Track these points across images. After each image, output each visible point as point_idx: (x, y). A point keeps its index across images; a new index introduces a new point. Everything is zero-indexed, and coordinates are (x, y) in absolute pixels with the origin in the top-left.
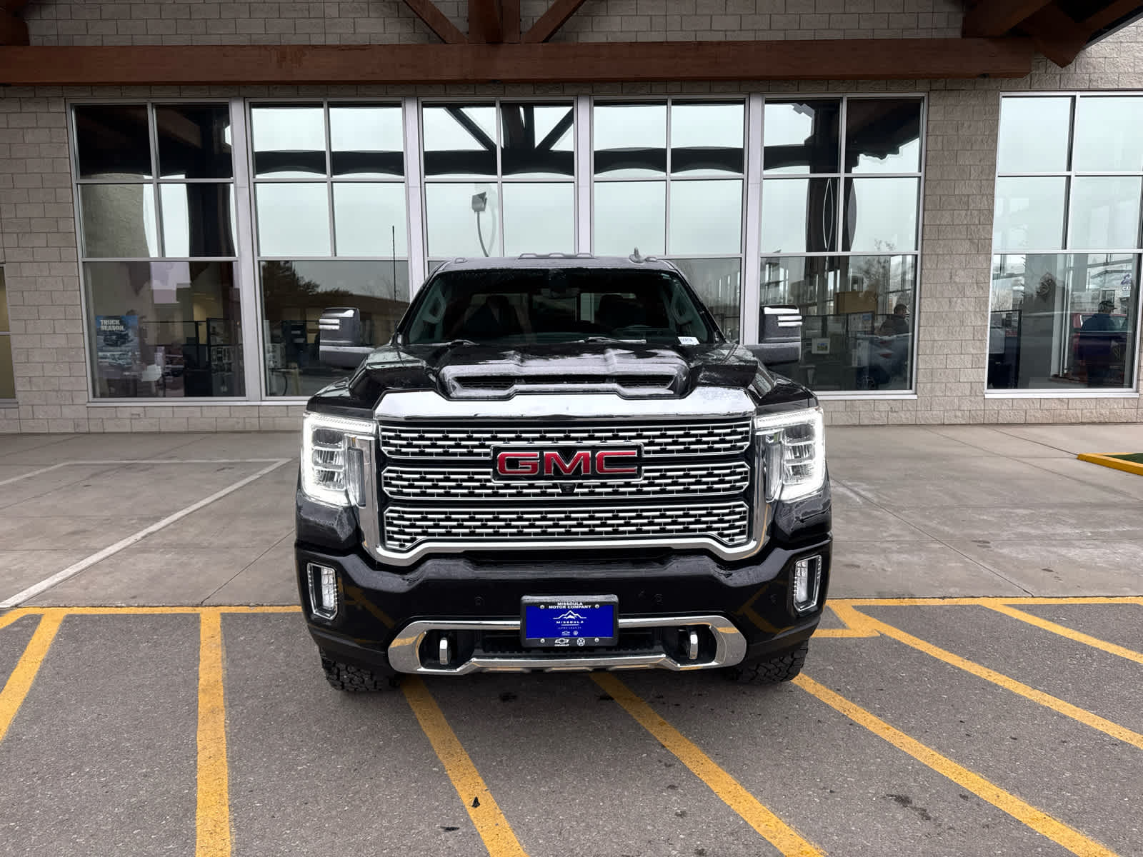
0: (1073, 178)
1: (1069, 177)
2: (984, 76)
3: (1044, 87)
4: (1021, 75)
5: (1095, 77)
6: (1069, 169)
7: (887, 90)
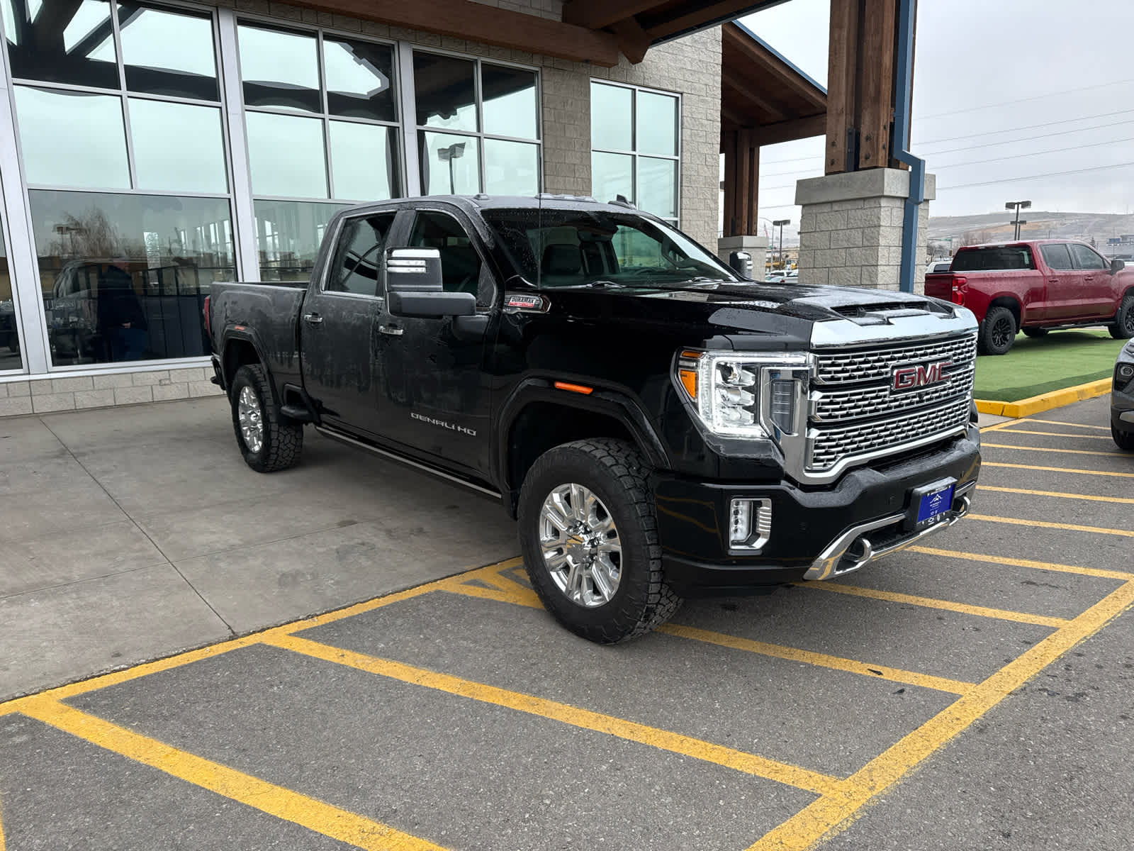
0: (638, 158)
1: (634, 156)
2: (587, 61)
3: (618, 78)
4: (610, 66)
5: (647, 76)
6: (634, 148)
7: (512, 60)
